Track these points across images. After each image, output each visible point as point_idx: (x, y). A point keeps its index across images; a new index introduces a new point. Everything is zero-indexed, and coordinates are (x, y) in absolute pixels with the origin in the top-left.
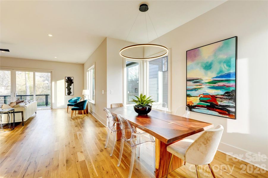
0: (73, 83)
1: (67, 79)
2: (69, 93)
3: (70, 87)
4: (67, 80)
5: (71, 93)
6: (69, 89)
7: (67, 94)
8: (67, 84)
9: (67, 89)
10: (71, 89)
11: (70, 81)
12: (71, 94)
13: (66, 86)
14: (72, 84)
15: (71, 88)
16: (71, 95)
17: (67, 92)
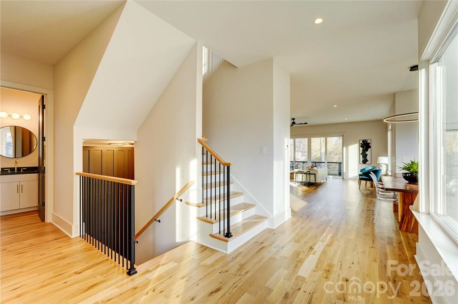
0: (370, 147)
1: (361, 142)
2: (365, 161)
3: (367, 153)
4: (361, 144)
5: (368, 161)
6: (365, 156)
7: (361, 163)
8: (361, 149)
9: (361, 156)
11: (365, 146)
12: (367, 163)
13: (361, 152)
14: (369, 150)
15: (367, 155)
17: (361, 159)
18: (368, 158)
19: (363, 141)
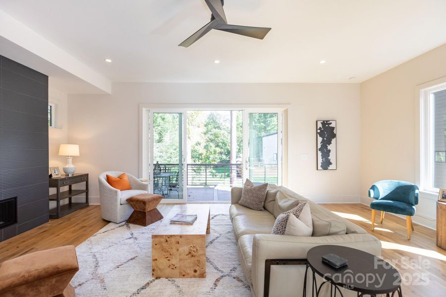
0: (334, 136)
1: (320, 125)
2: (326, 165)
3: (329, 147)
4: (320, 129)
5: (331, 164)
6: (325, 152)
7: (320, 168)
8: (320, 139)
9: (320, 153)
10: (331, 154)
11: (327, 132)
12: (331, 167)
13: (319, 146)
14: (333, 141)
15: (330, 151)
16: (329, 168)
17: (320, 160)
18: (332, 157)
19: (324, 123)
